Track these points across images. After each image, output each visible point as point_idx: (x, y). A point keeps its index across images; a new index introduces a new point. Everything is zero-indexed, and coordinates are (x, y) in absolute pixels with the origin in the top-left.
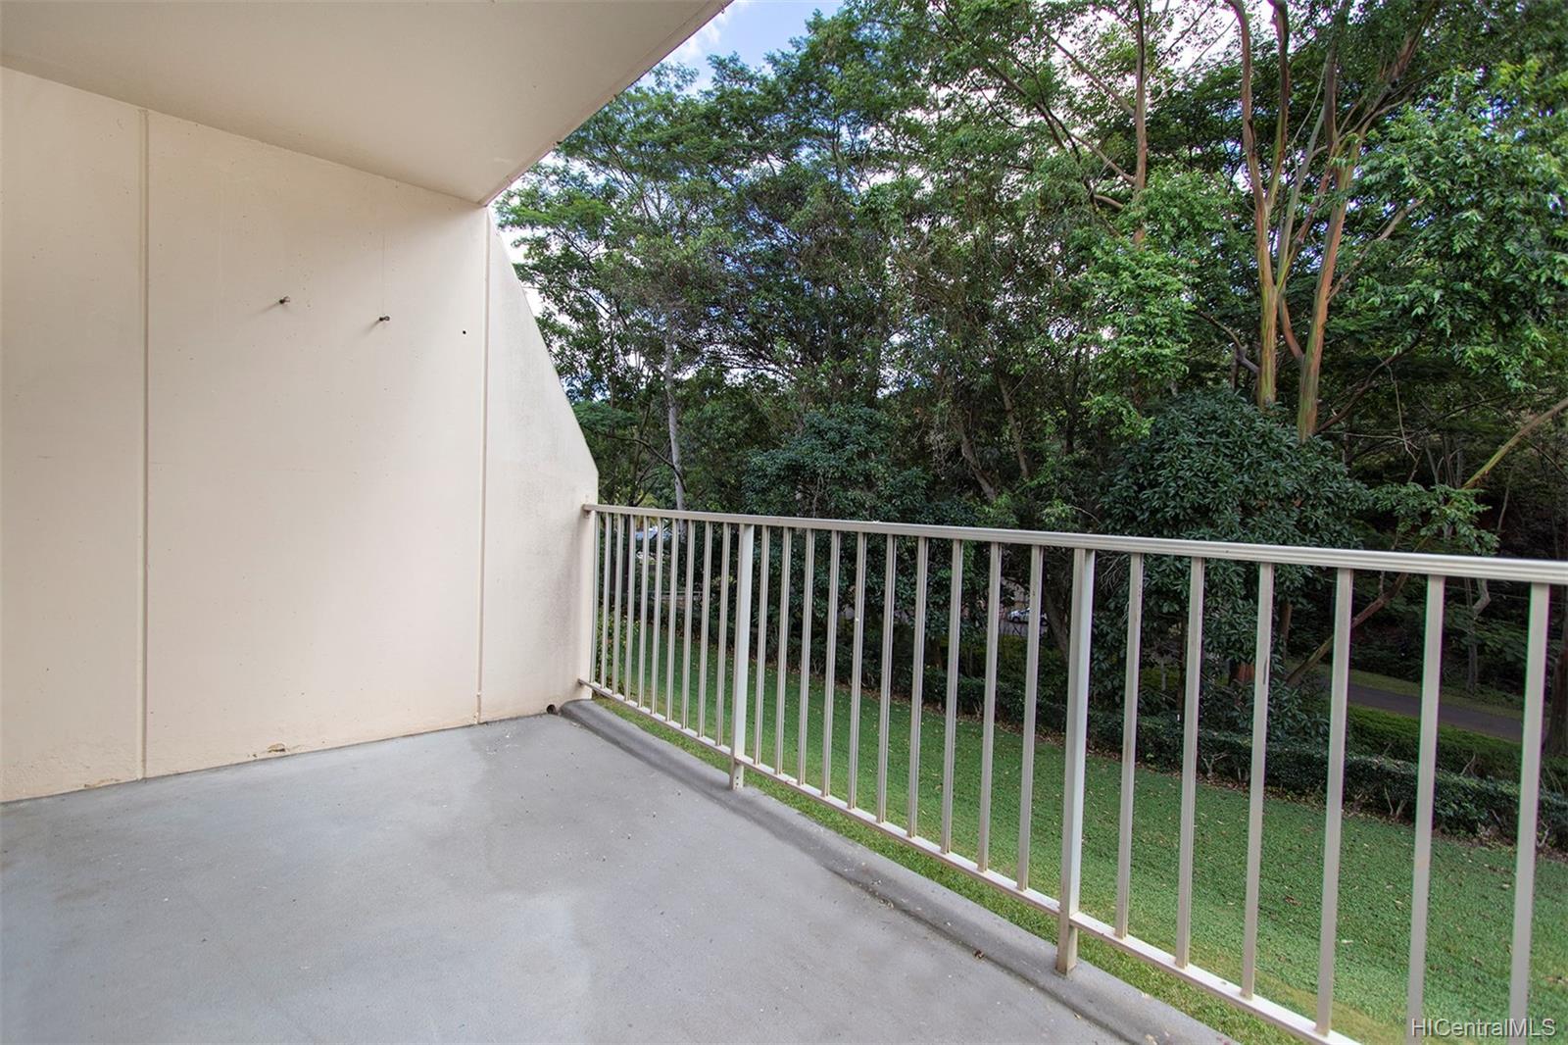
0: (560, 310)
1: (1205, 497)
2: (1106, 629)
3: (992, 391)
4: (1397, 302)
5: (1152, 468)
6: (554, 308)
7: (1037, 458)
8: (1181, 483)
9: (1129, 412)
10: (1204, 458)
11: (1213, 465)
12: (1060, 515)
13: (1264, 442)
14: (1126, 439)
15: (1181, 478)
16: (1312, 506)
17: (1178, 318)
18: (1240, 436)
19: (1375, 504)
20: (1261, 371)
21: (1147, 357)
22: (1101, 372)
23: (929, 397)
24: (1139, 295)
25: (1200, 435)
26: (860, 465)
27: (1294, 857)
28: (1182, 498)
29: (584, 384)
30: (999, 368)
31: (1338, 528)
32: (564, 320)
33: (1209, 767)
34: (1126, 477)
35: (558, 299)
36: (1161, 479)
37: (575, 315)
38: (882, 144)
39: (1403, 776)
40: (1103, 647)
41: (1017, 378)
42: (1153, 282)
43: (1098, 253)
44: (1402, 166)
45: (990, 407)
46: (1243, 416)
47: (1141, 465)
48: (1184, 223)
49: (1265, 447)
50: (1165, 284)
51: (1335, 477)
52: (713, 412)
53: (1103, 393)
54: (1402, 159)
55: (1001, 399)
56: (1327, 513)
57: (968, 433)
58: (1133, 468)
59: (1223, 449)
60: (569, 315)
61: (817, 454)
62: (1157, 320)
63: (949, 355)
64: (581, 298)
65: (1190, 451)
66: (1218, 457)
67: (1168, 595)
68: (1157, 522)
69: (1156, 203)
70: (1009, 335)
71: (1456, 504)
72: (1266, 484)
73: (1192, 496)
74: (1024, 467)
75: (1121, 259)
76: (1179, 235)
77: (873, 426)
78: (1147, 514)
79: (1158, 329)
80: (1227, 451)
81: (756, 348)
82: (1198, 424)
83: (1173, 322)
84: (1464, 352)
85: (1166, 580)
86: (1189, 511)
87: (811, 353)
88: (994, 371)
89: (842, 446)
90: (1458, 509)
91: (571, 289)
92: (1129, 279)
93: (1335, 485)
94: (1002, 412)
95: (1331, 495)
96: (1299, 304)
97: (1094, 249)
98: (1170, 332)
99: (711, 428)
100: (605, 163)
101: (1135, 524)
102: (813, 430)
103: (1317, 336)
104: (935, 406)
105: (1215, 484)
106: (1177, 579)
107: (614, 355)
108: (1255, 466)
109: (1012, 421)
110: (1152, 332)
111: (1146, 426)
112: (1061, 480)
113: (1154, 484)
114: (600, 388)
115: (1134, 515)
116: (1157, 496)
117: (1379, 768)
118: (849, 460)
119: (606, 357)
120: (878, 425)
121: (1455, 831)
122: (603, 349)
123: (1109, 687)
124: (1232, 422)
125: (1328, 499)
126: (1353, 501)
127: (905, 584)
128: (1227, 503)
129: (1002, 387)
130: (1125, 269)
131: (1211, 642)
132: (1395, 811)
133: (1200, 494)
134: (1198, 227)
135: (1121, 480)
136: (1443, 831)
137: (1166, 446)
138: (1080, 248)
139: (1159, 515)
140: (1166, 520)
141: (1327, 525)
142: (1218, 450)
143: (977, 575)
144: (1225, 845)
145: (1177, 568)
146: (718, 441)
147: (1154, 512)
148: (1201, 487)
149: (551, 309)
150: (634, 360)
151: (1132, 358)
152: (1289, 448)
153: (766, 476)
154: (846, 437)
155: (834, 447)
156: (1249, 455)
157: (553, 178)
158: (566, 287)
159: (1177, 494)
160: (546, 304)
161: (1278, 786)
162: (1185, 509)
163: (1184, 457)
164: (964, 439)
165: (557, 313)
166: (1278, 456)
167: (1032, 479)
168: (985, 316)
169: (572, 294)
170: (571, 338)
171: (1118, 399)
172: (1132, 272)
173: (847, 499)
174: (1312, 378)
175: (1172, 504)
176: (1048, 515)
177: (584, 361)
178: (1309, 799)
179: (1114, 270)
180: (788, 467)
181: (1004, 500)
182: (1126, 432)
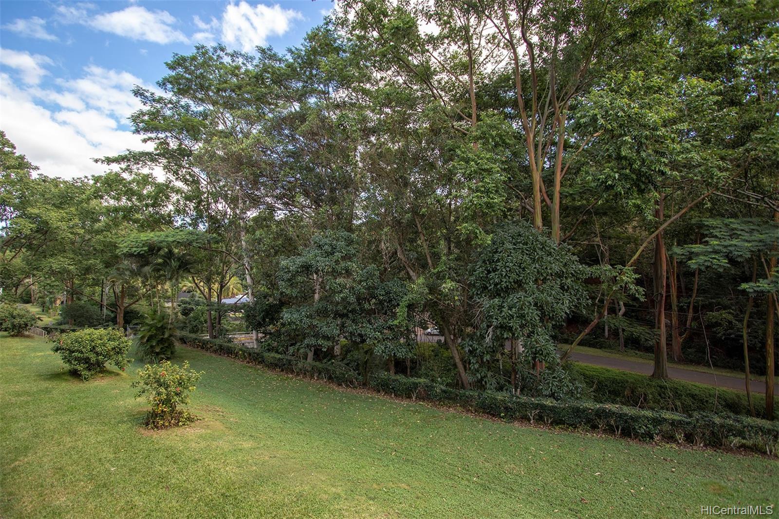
0: (177, 179)
1: (519, 276)
2: (476, 346)
3: (411, 224)
4: (599, 180)
5: (493, 262)
6: (172, 178)
7: (436, 256)
8: (508, 269)
9: (480, 232)
10: (517, 256)
11: (522, 260)
12: (450, 288)
13: (543, 247)
14: (480, 246)
15: (508, 267)
16: (566, 277)
17: (499, 185)
18: (533, 244)
19: (591, 275)
20: (535, 212)
21: (486, 203)
22: (465, 212)
23: (379, 226)
24: (480, 173)
25: (515, 244)
26: (343, 264)
27: (579, 470)
28: (509, 277)
29: (192, 220)
30: (415, 211)
31: (577, 288)
32: (179, 184)
33: (532, 418)
34: (481, 267)
35: (176, 173)
36: (498, 267)
37: (185, 181)
38: (352, 99)
39: (621, 414)
40: (475, 356)
41: (423, 215)
42: (486, 167)
43: (459, 152)
44: (596, 115)
45: (411, 231)
46: (533, 235)
47: (488, 260)
48: (498, 139)
49: (544, 250)
50: (492, 168)
51: (573, 263)
52: (261, 235)
53: (467, 222)
54: (596, 111)
55: (416, 226)
56: (572, 280)
57: (400, 244)
58: (484, 262)
59: (525, 251)
60: (182, 182)
61: (318, 258)
62: (490, 185)
63: (389, 203)
64: (190, 173)
65: (511, 252)
66: (523, 255)
67: (506, 329)
68: (498, 289)
69: (485, 129)
70: (419, 194)
71: (626, 274)
72: (546, 268)
73: (514, 276)
74: (430, 261)
75: (470, 155)
76: (497, 145)
77: (350, 242)
78: (493, 286)
79: (490, 190)
80: (527, 252)
81: (288, 199)
82: (513, 238)
83: (497, 187)
84: (627, 203)
85: (505, 321)
86: (513, 284)
87: (317, 202)
88: (412, 211)
89: (332, 254)
90: (627, 277)
91: (183, 168)
92: (474, 165)
93: (574, 267)
94: (417, 233)
95: (573, 272)
96: (548, 181)
97: (457, 150)
98: (497, 191)
99: (260, 244)
100: (202, 100)
101: (487, 290)
102: (316, 245)
103: (557, 196)
104: (383, 231)
105: (524, 269)
106: (510, 320)
107: (209, 204)
108: (541, 259)
109: (422, 238)
110: (487, 192)
111: (489, 239)
112: (450, 269)
113: (495, 270)
114: (202, 221)
115: (486, 286)
116: (497, 276)
117: (609, 411)
118: (337, 262)
119: (205, 205)
120: (352, 241)
121: (645, 439)
122: (202, 201)
123: (479, 377)
124: (528, 238)
125: (572, 274)
126: (582, 274)
127: (371, 329)
128: (530, 278)
129: (416, 220)
130: (473, 161)
131: (528, 351)
132: (618, 431)
133: (518, 274)
134: (504, 142)
135: (479, 268)
136: (640, 440)
137: (499, 250)
138: (450, 150)
139: (499, 286)
140: (502, 289)
141: (572, 286)
142: (523, 252)
143: (409, 321)
144: (546, 467)
145: (510, 314)
146: (264, 252)
147: (496, 285)
148: (517, 271)
149: (171, 178)
150: (221, 206)
151: (480, 204)
152: (554, 249)
153: (290, 271)
154: (335, 249)
155: (329, 254)
156: (537, 254)
157: (170, 106)
158: (181, 166)
159: (506, 275)
160: (168, 176)
161: (564, 424)
162: (510, 283)
163: (508, 256)
164: (399, 247)
165: (174, 180)
166: (550, 254)
167: (434, 269)
168: (406, 184)
169: (185, 170)
170: (183, 195)
171: (474, 225)
172: (476, 162)
173: (336, 283)
174: (556, 215)
175: (504, 280)
176: (444, 288)
177: (192, 207)
178: (579, 430)
179: (467, 161)
180: (302, 266)
181: (421, 280)
182: (480, 242)
